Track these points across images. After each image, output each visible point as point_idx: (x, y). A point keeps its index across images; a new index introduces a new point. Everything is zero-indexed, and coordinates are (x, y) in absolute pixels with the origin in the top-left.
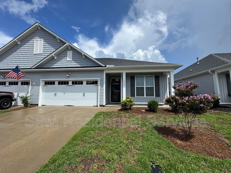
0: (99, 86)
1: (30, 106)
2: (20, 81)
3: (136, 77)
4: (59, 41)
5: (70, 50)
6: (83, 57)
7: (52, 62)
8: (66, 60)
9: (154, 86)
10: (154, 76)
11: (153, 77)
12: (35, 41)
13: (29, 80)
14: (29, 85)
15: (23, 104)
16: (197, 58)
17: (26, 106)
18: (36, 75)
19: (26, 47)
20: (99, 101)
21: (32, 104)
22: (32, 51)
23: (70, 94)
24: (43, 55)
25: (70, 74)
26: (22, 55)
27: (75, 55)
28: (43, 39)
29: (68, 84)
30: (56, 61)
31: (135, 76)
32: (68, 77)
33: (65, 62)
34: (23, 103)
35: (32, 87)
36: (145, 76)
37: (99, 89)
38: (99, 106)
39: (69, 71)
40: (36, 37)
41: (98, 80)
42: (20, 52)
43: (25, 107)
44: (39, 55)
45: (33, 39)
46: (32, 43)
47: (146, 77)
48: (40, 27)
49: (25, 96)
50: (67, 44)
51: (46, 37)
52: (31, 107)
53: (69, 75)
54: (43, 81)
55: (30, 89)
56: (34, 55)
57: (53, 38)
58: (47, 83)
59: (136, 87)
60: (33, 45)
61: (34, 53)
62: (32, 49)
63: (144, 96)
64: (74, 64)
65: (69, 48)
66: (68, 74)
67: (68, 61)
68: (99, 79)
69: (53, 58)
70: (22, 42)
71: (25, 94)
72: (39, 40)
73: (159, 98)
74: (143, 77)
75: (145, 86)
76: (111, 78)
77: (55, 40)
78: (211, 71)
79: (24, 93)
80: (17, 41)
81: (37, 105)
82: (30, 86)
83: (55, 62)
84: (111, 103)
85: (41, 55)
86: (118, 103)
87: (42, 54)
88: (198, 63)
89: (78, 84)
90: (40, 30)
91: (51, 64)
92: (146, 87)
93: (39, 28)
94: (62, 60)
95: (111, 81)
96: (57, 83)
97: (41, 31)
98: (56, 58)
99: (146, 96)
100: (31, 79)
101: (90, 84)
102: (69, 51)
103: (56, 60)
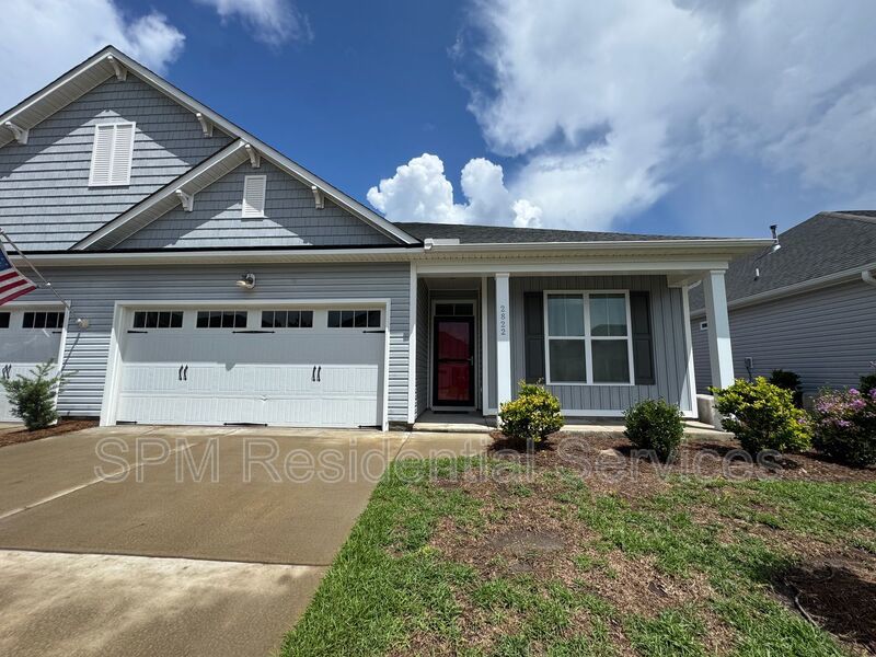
0: (388, 334)
1: (59, 425)
2: (18, 309)
3: (550, 296)
4: (205, 130)
5: (256, 171)
6: (318, 202)
7: (174, 225)
8: (235, 215)
9: (629, 338)
10: (627, 292)
11: (623, 296)
12: (97, 131)
13: (60, 303)
14: (61, 326)
15: (24, 417)
16: (773, 228)
17: (38, 428)
18: (94, 284)
19: (57, 158)
20: (386, 403)
21: (66, 419)
22: (82, 174)
23: (252, 367)
24: (132, 190)
25: (253, 277)
26: (35, 193)
27: (282, 195)
28: (134, 123)
29: (245, 326)
30: (194, 221)
31: (546, 292)
32: (246, 293)
33: (232, 224)
34: (21, 411)
35: (76, 335)
36: (586, 293)
37: (388, 348)
38: (386, 427)
39: (250, 268)
40: (104, 114)
41: (384, 306)
42: (26, 176)
43: (30, 430)
44: (114, 192)
45: (91, 123)
46: (85, 140)
47: (592, 296)
48: (121, 70)
49: (33, 378)
50: (242, 144)
51: (148, 111)
52: (62, 432)
53: (250, 281)
54: (128, 308)
55: (63, 347)
56: (90, 193)
57: (179, 118)
58: (145, 320)
59: (551, 341)
60: (87, 148)
61: (91, 183)
62: (84, 165)
63: (585, 381)
64: (276, 235)
65: (253, 161)
66: (245, 280)
67: (244, 220)
68: (387, 301)
69: (175, 206)
70: (38, 133)
71: (36, 370)
72: (115, 124)
73: (653, 388)
74: (581, 296)
75: (588, 339)
76: (435, 302)
77: (190, 126)
78: (871, 271)
79: (33, 366)
80: (12, 126)
81: (95, 420)
82: (64, 330)
83: (186, 225)
84: (436, 412)
85: (124, 191)
86: (466, 413)
87: (127, 187)
88: (778, 247)
89: (291, 325)
90: (122, 82)
91: (167, 234)
92: (593, 342)
93: (118, 73)
94: (217, 217)
95: (434, 314)
96: (190, 320)
97: (130, 87)
98: (189, 205)
99: (594, 381)
100: (68, 303)
101: (347, 324)
102: (250, 173)
103: (192, 216)
